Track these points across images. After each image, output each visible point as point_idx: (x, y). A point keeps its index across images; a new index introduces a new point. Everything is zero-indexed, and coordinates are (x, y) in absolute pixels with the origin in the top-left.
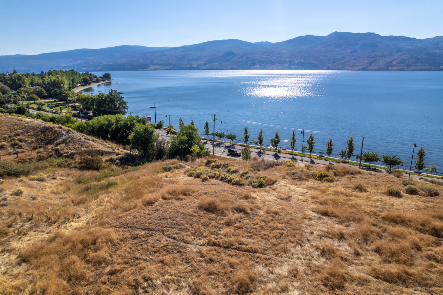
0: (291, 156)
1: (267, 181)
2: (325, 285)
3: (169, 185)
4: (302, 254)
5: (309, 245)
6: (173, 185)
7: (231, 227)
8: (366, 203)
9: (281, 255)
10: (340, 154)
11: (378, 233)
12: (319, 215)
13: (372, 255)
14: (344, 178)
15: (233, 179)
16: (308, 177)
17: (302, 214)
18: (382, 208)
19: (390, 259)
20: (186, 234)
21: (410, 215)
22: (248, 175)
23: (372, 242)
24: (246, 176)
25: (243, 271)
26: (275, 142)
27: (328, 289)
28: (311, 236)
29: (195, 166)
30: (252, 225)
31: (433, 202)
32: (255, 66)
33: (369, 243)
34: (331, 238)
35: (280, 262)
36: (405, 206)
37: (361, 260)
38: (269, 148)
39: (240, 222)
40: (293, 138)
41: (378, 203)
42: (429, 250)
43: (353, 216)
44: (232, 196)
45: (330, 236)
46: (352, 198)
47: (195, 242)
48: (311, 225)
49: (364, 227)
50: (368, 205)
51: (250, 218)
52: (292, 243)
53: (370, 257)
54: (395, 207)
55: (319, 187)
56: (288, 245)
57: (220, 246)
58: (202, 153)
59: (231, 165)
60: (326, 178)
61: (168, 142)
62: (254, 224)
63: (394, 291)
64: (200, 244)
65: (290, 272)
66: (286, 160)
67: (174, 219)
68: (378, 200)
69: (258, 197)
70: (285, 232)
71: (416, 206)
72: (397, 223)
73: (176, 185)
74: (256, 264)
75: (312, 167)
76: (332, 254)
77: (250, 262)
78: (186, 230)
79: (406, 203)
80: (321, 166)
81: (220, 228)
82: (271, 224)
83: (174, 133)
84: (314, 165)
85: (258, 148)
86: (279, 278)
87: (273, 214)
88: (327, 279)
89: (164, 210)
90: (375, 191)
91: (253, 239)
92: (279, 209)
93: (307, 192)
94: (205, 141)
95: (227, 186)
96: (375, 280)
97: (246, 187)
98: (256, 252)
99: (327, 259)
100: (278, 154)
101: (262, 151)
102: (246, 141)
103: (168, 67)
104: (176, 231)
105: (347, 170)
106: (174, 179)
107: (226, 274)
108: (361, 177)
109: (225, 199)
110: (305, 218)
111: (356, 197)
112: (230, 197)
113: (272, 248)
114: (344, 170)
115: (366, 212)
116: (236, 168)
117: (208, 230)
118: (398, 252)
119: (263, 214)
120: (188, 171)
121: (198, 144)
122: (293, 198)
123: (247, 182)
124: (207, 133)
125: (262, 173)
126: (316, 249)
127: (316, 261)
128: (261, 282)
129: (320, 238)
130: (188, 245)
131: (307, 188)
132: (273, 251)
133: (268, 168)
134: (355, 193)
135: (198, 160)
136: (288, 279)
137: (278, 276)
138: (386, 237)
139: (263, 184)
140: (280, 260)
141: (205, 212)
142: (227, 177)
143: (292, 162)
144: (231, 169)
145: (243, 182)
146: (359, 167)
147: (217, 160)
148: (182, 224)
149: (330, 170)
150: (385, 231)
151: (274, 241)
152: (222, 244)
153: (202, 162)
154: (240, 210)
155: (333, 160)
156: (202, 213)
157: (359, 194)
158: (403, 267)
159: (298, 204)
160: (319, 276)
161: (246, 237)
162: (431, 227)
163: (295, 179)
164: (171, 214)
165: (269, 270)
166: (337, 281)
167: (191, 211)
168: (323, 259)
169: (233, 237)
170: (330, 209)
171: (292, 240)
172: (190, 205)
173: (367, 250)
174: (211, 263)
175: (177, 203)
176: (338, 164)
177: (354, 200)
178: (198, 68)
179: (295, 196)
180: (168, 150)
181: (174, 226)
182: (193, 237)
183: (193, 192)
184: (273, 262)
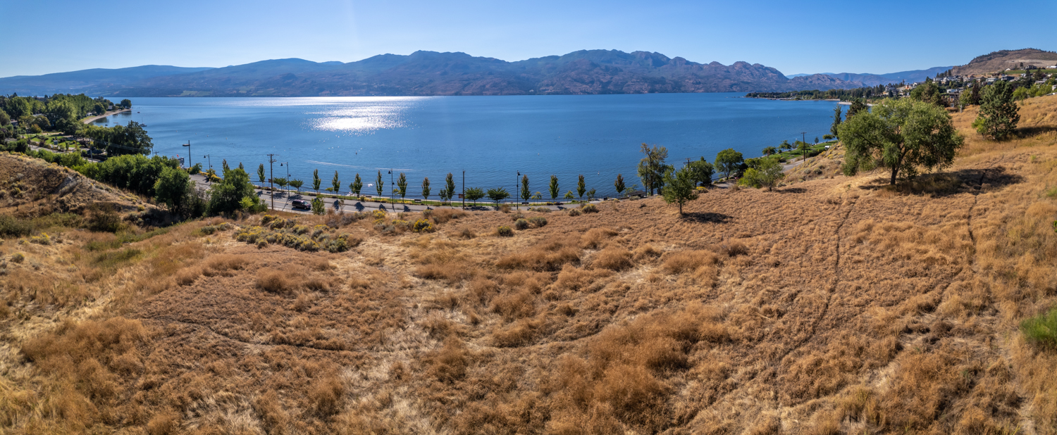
0: (379, 204)
1: (349, 241)
2: (441, 380)
3: (212, 255)
4: (406, 341)
5: (413, 325)
6: (218, 254)
7: (304, 313)
8: (476, 251)
9: (377, 348)
10: (439, 195)
11: (495, 287)
12: (422, 280)
13: (492, 318)
14: (447, 225)
15: (302, 242)
16: (404, 229)
17: (400, 282)
18: (494, 254)
19: (512, 316)
20: (241, 327)
21: (525, 254)
22: (322, 235)
23: (490, 301)
24: (319, 237)
25: (325, 380)
26: (356, 187)
27: (445, 385)
28: (414, 311)
29: (248, 226)
30: (333, 308)
31: (543, 233)
32: (323, 93)
33: (486, 303)
34: (442, 309)
35: (376, 359)
36: (518, 245)
37: (481, 328)
38: (348, 195)
39: (316, 304)
40: (380, 181)
41: (491, 248)
42: (547, 289)
43: (464, 272)
44: (303, 267)
45: (439, 306)
46: (460, 249)
47: (255, 339)
48: (414, 296)
49: (479, 283)
50: (479, 254)
51: (330, 297)
52: (391, 326)
53: (490, 322)
54: (508, 249)
55: (418, 241)
56: (385, 330)
57: (290, 344)
58: (256, 208)
59: (299, 223)
60: (425, 228)
61: (208, 193)
62: (336, 306)
63: (521, 356)
64: (262, 342)
65: (391, 373)
66: (372, 210)
67: (222, 305)
68: (490, 245)
69: (338, 266)
70: (379, 312)
71: (529, 241)
72: (513, 268)
73: (222, 254)
74: (342, 367)
75: (407, 215)
76: (445, 331)
77: (335, 366)
78: (241, 321)
79: (519, 241)
80: (417, 212)
81: (289, 316)
82: (359, 303)
83: (216, 180)
84: (409, 213)
85: (334, 197)
86: (378, 384)
87: (362, 288)
88: (443, 370)
89: (208, 292)
90: (485, 234)
91: (336, 329)
92: (369, 279)
93: (403, 251)
94: (260, 190)
95: (293, 253)
96: (500, 350)
97: (321, 252)
98: (341, 348)
99: (439, 340)
100: (362, 203)
101: (339, 200)
102: (317, 188)
103: (207, 93)
104: (228, 323)
105: (450, 213)
106: (218, 246)
107: (301, 386)
108: (467, 220)
109: (292, 272)
110: (404, 287)
111: (464, 246)
112: (300, 268)
113: (364, 340)
114: (445, 215)
115: (477, 264)
116: (306, 226)
117: (272, 320)
118: (519, 303)
119: (347, 289)
120: (238, 234)
121: (251, 195)
122: (387, 261)
123: (322, 245)
124: (262, 179)
125: (342, 231)
126: (424, 329)
127: (426, 346)
128: (352, 395)
129: (427, 312)
130: (246, 344)
131: (403, 245)
132: (366, 343)
133: (350, 223)
134: (461, 242)
135: (252, 218)
136: (391, 384)
137: (375, 382)
138: (504, 289)
139: (344, 247)
140: (376, 356)
141: (266, 292)
142: (294, 240)
143: (381, 213)
144: (298, 228)
145: (317, 246)
146: (463, 208)
147: (278, 216)
148: (235, 313)
149: (430, 217)
150: (501, 282)
151: (365, 328)
152: (292, 341)
153: (257, 220)
154: (315, 287)
155: (431, 203)
156: (261, 295)
157: (467, 242)
158: (526, 321)
159: (393, 268)
160: (431, 369)
161: (326, 326)
162: (546, 261)
163: (386, 234)
164: (218, 298)
165: (362, 374)
166: (456, 369)
167: (245, 292)
168: (433, 342)
169: (307, 328)
170: (435, 268)
171: (391, 322)
172: (244, 283)
173: (486, 314)
174: (279, 370)
175: (226, 280)
176: (438, 208)
177: (463, 251)
178: (248, 95)
179: (388, 258)
180: (208, 204)
181: (224, 316)
182: (251, 332)
183: (247, 264)
184: (367, 361)
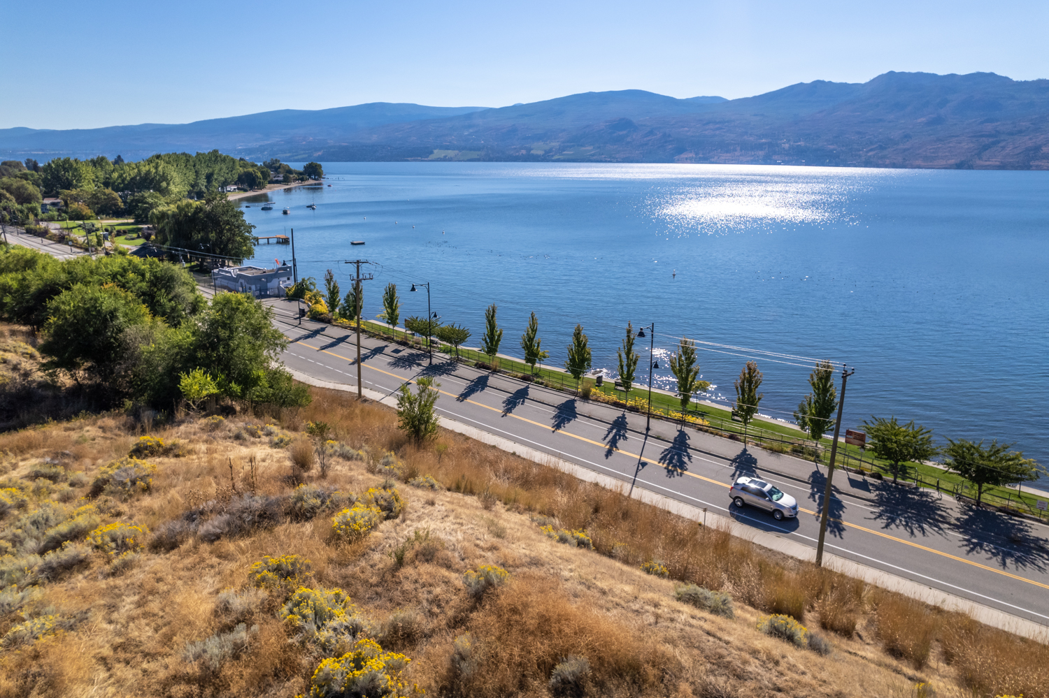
32: (683, 156)
103: (475, 155)
178: (546, 158)
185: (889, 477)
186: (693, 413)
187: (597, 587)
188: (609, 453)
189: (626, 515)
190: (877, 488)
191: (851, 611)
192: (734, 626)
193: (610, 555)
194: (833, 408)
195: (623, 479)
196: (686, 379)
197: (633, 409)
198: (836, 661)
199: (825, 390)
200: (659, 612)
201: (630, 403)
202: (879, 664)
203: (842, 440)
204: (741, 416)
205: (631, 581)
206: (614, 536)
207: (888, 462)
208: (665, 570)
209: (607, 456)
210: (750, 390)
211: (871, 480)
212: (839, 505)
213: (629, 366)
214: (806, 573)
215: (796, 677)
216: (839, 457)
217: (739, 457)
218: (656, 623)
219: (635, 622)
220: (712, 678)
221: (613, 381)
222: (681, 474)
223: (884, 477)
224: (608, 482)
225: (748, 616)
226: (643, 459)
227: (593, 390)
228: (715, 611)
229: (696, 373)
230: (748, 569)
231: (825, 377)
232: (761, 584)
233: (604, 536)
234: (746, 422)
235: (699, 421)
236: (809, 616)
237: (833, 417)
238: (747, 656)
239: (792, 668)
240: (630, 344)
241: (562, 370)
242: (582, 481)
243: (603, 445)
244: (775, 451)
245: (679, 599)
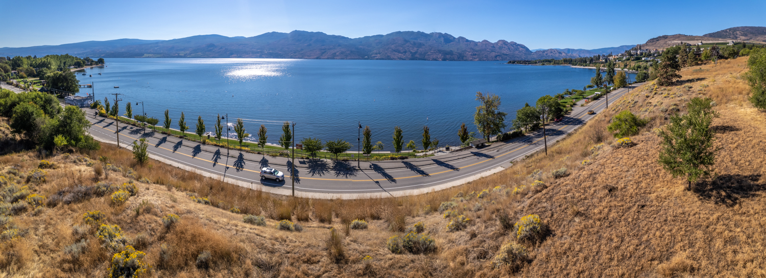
185: (311, 158)
186: (244, 146)
187: (213, 221)
188: (214, 165)
189: (223, 189)
190: (308, 162)
191: (306, 211)
192: (267, 229)
193: (218, 207)
194: (291, 137)
195: (220, 174)
196: (241, 133)
197: (222, 147)
198: (305, 232)
199: (288, 131)
200: (238, 228)
201: (221, 144)
202: (319, 228)
203: (295, 148)
204: (261, 145)
205: (226, 217)
206: (219, 198)
207: (310, 153)
208: (239, 210)
209: (214, 166)
210: (263, 135)
211: (306, 160)
212: (297, 172)
213: (219, 130)
214: (290, 200)
215: (293, 244)
216: (295, 154)
217: (262, 160)
218: (237, 233)
219: (229, 234)
220: (260, 255)
221: (214, 136)
222: (242, 170)
223: (310, 158)
224: (215, 176)
225: (271, 223)
226: (228, 166)
227: (207, 140)
228: (259, 224)
229: (244, 131)
230: (270, 204)
231: (287, 127)
232: (274, 209)
233: (214, 199)
234: (263, 147)
235: (247, 149)
236: (293, 217)
237: (291, 140)
238: (274, 241)
239: (291, 241)
240: (219, 122)
241: (195, 134)
242: (205, 177)
243: (212, 162)
244: (274, 156)
245: (245, 222)
